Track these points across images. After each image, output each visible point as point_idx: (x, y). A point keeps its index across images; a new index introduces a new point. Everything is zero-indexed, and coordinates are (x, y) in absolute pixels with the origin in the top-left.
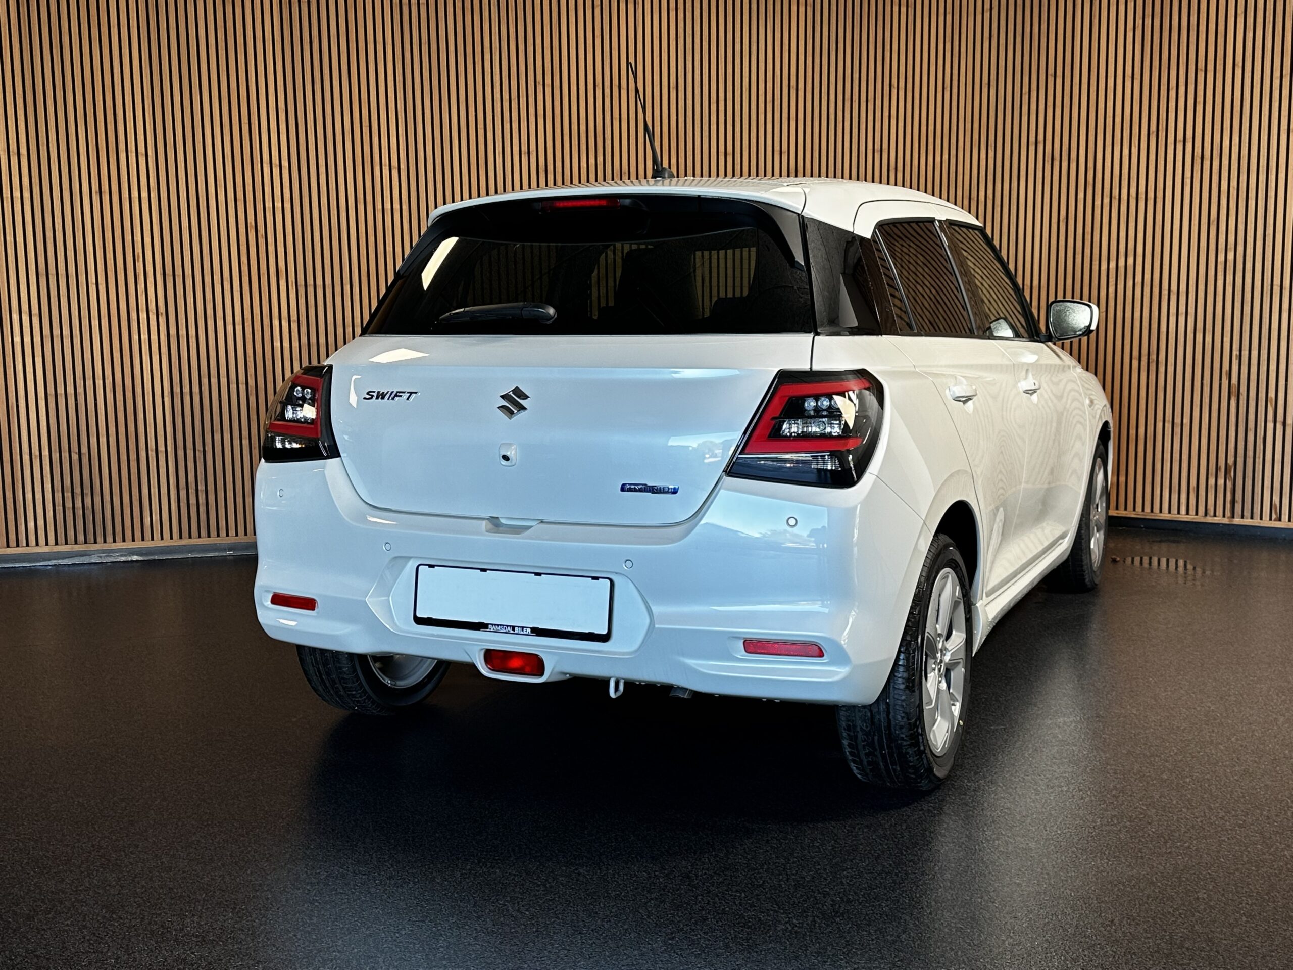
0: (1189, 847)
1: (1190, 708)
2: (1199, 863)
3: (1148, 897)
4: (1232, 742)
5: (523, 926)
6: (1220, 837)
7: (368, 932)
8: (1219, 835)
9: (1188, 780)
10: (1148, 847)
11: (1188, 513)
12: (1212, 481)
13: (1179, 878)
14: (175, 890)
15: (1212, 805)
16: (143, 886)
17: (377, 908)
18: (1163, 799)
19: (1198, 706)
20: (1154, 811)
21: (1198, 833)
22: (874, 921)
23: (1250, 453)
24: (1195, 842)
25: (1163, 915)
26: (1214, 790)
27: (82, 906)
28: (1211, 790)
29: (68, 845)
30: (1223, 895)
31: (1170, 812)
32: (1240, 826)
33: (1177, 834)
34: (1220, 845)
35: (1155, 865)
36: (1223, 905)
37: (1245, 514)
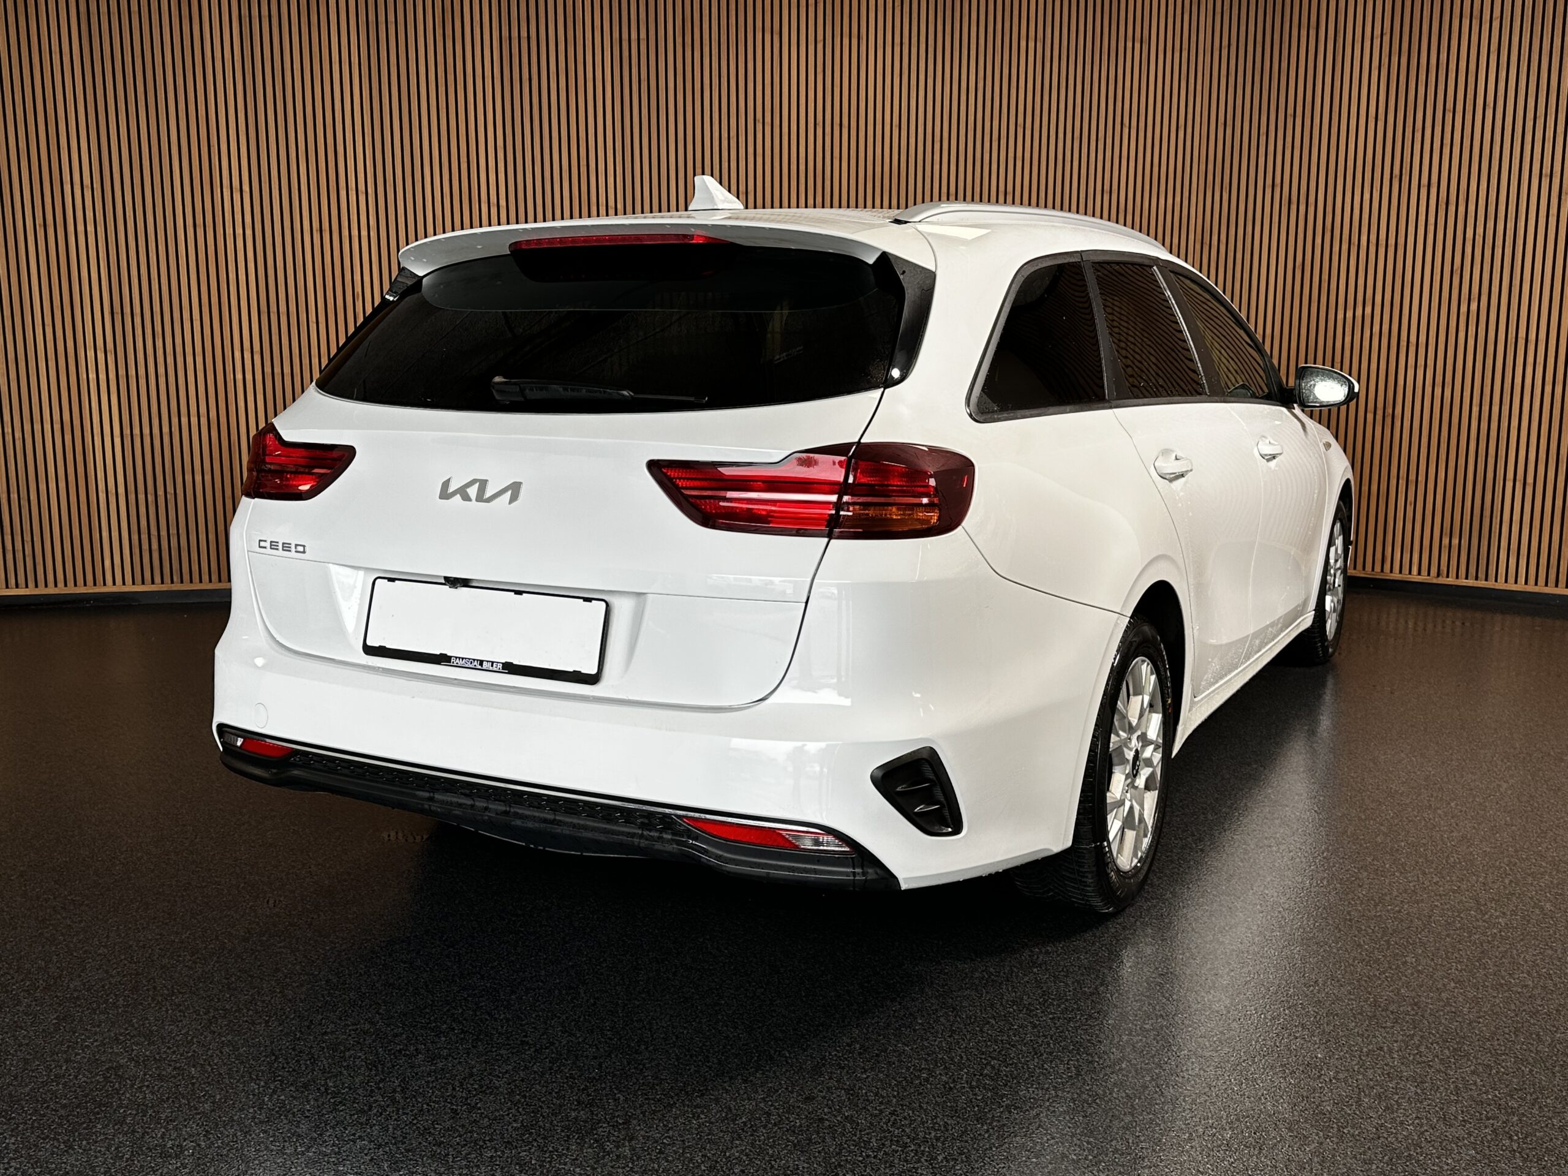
0: (1400, 911)
1: (1410, 772)
2: (1410, 927)
3: (1354, 959)
4: (1451, 807)
5: (722, 964)
6: (1433, 902)
7: (570, 963)
8: (1432, 900)
9: (1403, 844)
10: (1356, 910)
11: (1419, 573)
12: (1446, 541)
13: (1388, 942)
14: (385, 918)
15: (1427, 870)
16: (355, 912)
17: (579, 941)
18: (1375, 863)
19: (1419, 770)
20: (1365, 874)
21: (1411, 898)
22: (1072, 973)
23: (1487, 513)
24: (1406, 906)
25: (1369, 978)
26: (1429, 855)
27: (295, 930)
28: (1426, 855)
29: (283, 871)
30: (1433, 960)
31: (1382, 876)
32: (1454, 892)
33: (1388, 898)
34: (1432, 911)
35: (1363, 927)
36: (1431, 970)
37: (1479, 575)
